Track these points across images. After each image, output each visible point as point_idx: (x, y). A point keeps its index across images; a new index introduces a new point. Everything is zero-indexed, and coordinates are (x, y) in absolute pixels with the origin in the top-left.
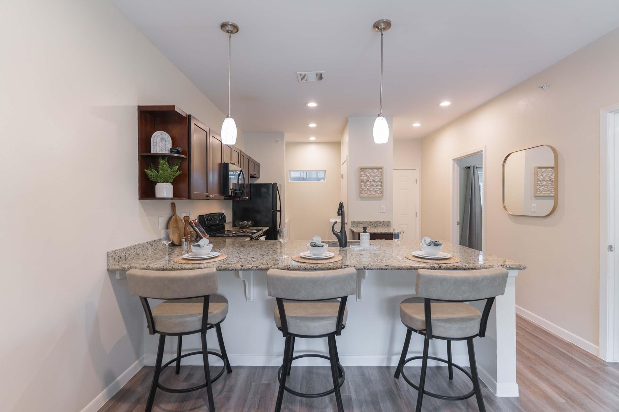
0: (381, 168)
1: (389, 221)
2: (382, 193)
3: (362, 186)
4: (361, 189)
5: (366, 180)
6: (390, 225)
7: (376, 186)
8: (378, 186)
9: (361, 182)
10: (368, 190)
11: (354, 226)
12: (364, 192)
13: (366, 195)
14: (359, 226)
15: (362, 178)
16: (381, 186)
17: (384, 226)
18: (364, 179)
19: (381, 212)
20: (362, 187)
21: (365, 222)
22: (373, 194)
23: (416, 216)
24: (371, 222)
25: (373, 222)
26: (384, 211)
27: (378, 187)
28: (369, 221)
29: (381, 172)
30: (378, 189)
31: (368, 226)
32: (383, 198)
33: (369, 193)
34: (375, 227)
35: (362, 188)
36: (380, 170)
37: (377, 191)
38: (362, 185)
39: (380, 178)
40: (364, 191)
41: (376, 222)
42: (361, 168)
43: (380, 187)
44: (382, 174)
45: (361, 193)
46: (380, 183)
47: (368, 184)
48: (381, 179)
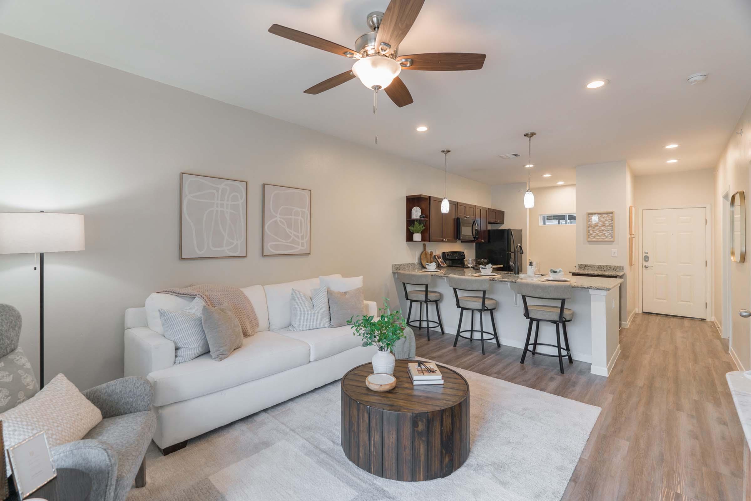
0: (612, 213)
1: (622, 265)
2: (612, 237)
3: (590, 231)
4: (589, 234)
5: (594, 225)
6: (623, 270)
7: (606, 230)
8: (609, 231)
9: (589, 227)
10: (597, 234)
11: (581, 269)
12: (592, 237)
13: (594, 239)
14: (586, 269)
15: (590, 223)
16: (612, 230)
17: (615, 270)
18: (592, 224)
19: (612, 257)
20: (590, 232)
21: (594, 265)
22: (602, 238)
23: (706, 266)
24: (600, 266)
25: (602, 266)
26: (616, 255)
27: (609, 232)
28: (598, 264)
29: (612, 217)
30: (608, 234)
31: (597, 269)
32: (614, 242)
33: (598, 238)
34: (605, 270)
35: (590, 233)
36: (610, 215)
37: (608, 235)
38: (590, 230)
39: (611, 222)
40: (592, 236)
41: (605, 266)
42: (589, 214)
43: (611, 232)
44: (612, 219)
45: (589, 237)
46: (611, 228)
47: (596, 229)
48: (612, 223)
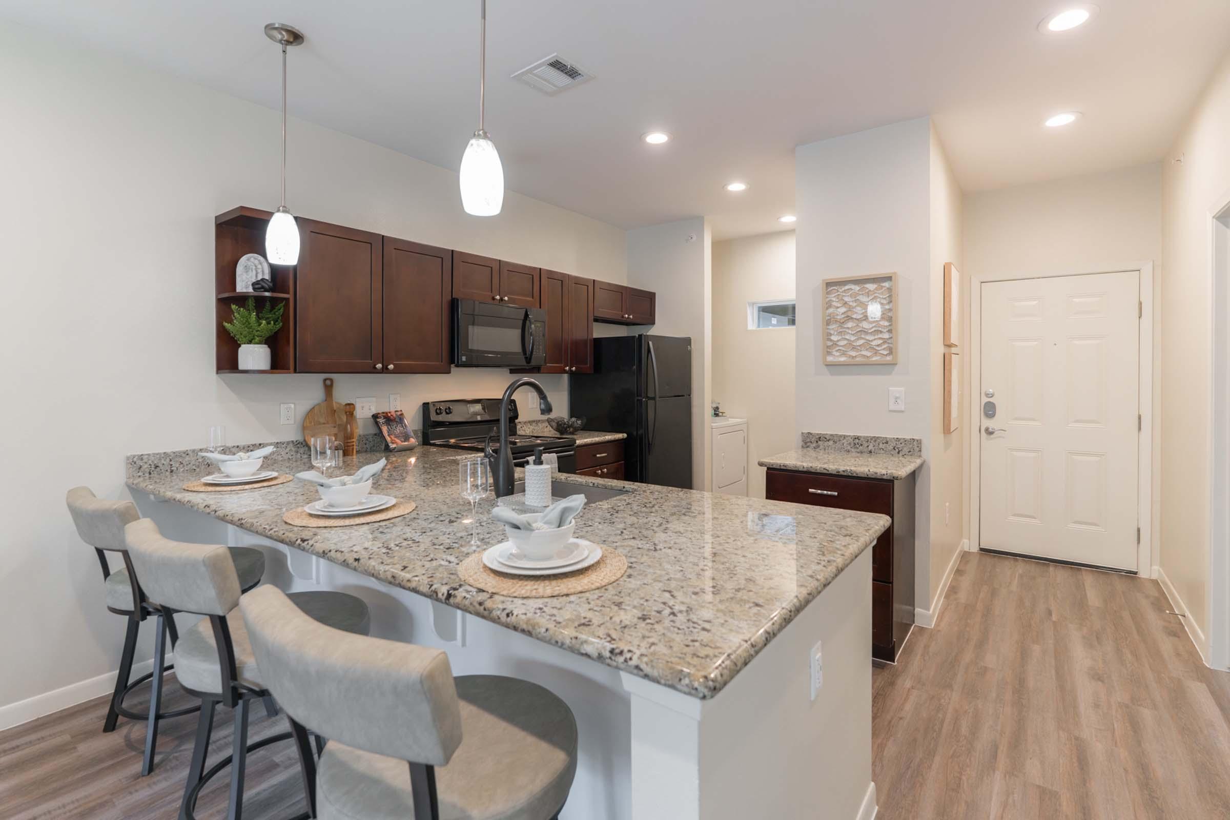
0: (889, 279)
1: (916, 437)
2: (891, 351)
3: (831, 335)
4: (830, 343)
5: (843, 316)
6: (920, 451)
7: (875, 331)
8: (881, 332)
9: (828, 323)
10: (850, 343)
11: (808, 447)
12: (837, 351)
13: (843, 359)
14: (821, 447)
15: (831, 310)
16: (890, 331)
17: (898, 453)
18: (837, 315)
19: (891, 411)
20: (833, 338)
21: (841, 436)
22: (864, 356)
23: (1140, 429)
24: (858, 438)
25: (864, 437)
26: (902, 406)
27: (880, 336)
28: (852, 434)
29: (890, 289)
30: (880, 342)
31: (849, 448)
32: (897, 367)
33: (853, 354)
34: (871, 452)
35: (831, 340)
36: (886, 284)
37: (878, 346)
38: (832, 332)
39: (887, 307)
40: (838, 348)
41: (872, 438)
42: (829, 284)
43: (886, 336)
44: (890, 296)
45: (829, 353)
46: (886, 324)
47: (848, 328)
48: (890, 310)
